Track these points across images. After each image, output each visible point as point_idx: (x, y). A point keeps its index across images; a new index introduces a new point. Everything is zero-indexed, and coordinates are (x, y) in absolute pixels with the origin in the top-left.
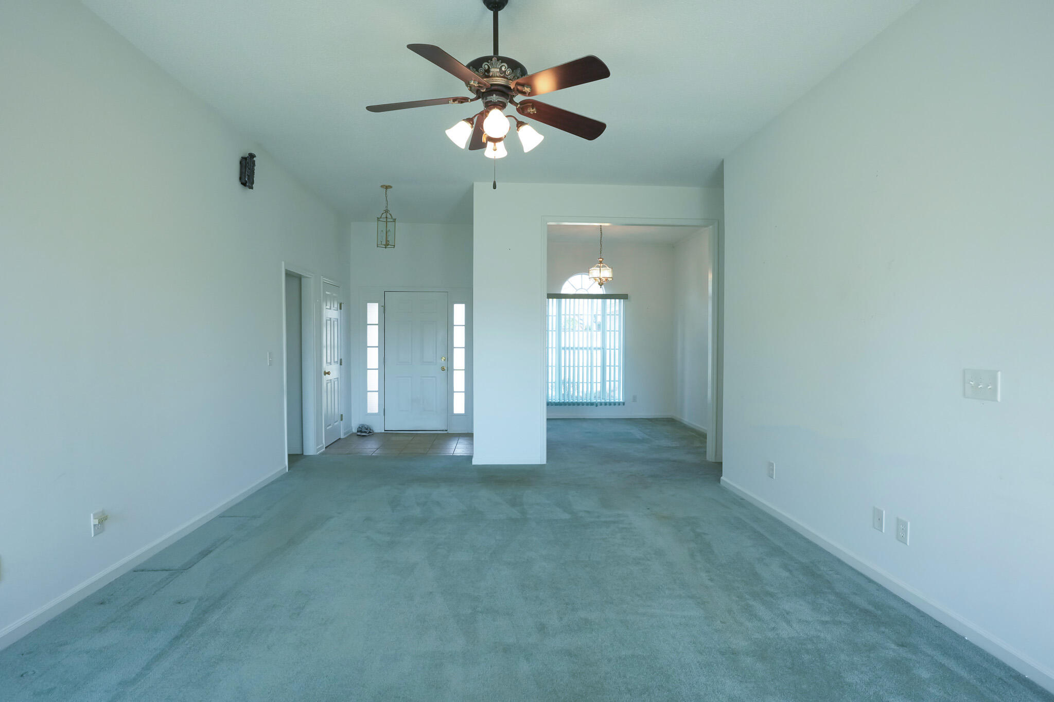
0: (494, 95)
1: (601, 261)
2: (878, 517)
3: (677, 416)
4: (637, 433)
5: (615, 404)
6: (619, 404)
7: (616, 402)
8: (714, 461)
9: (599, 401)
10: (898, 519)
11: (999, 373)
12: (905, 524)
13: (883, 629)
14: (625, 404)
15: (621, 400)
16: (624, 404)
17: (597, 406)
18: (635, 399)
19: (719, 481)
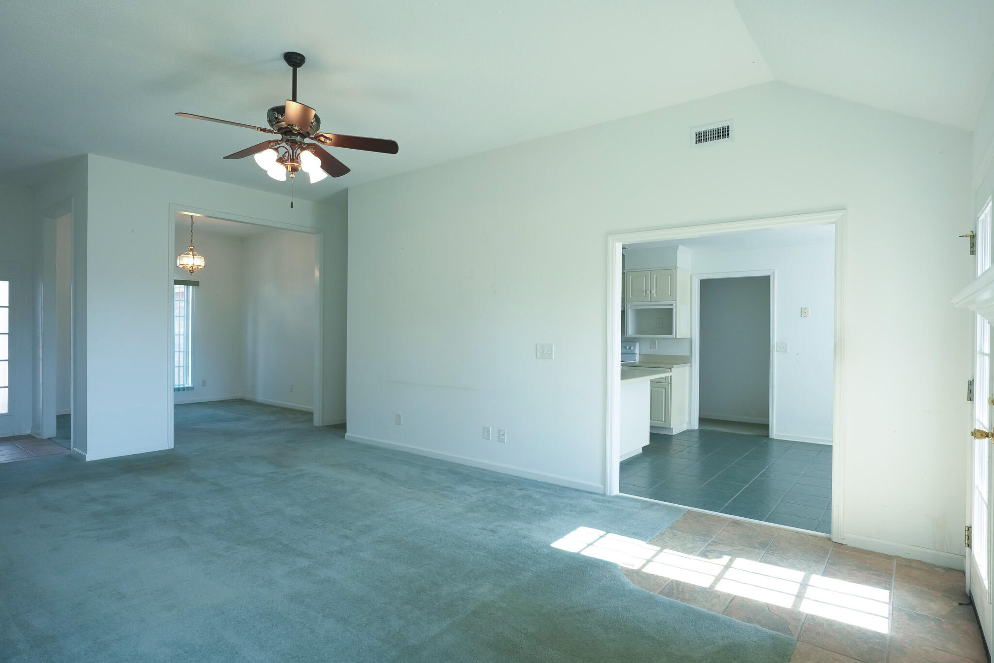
0: (299, 137)
1: (192, 249)
2: (486, 432)
3: (248, 396)
4: (221, 412)
5: (184, 389)
8: (321, 425)
10: (499, 430)
11: (553, 345)
12: (504, 432)
13: (508, 486)
19: (344, 436)
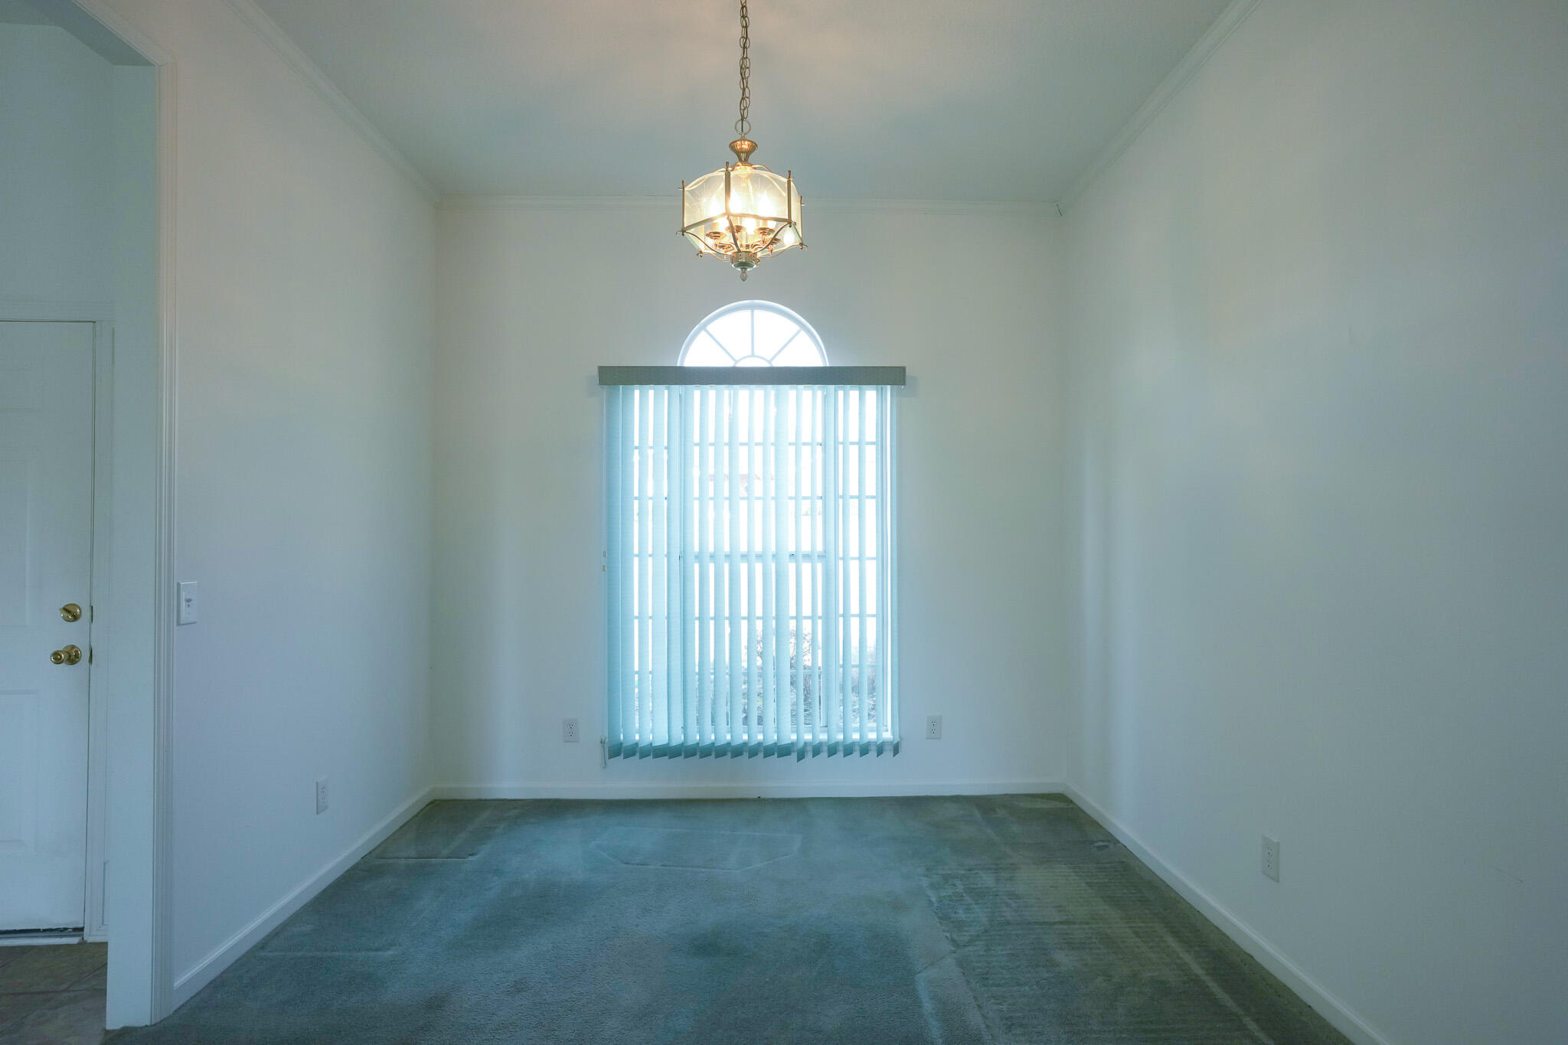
3: (1089, 800)
5: (865, 748)
6: (880, 749)
7: (869, 743)
9: (808, 737)
14: (903, 749)
15: (887, 735)
16: (896, 749)
17: (801, 756)
18: (934, 728)
